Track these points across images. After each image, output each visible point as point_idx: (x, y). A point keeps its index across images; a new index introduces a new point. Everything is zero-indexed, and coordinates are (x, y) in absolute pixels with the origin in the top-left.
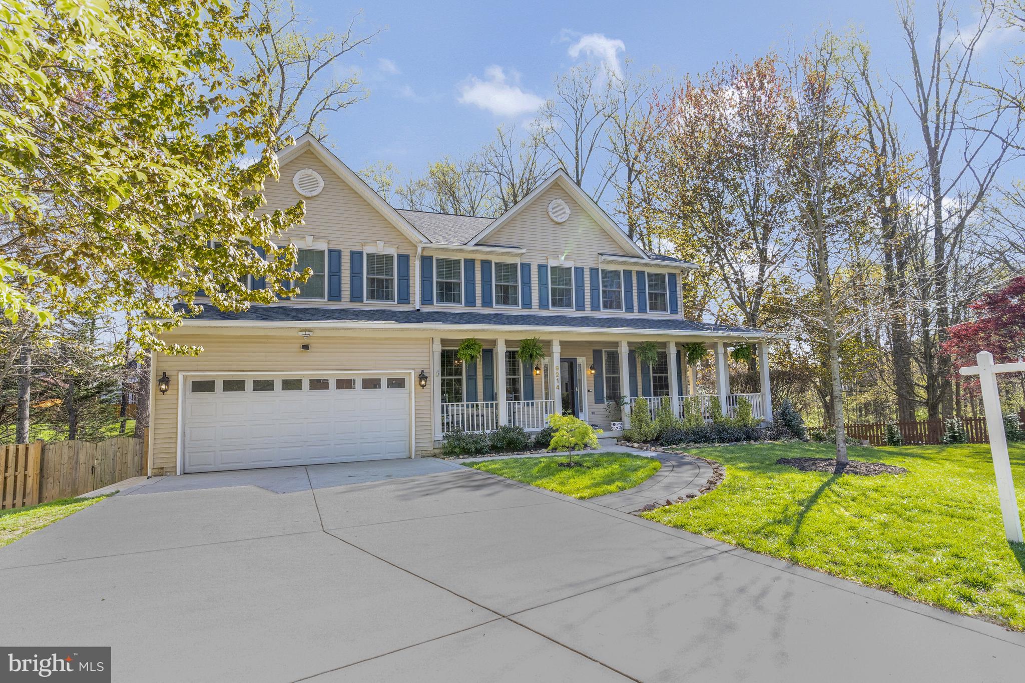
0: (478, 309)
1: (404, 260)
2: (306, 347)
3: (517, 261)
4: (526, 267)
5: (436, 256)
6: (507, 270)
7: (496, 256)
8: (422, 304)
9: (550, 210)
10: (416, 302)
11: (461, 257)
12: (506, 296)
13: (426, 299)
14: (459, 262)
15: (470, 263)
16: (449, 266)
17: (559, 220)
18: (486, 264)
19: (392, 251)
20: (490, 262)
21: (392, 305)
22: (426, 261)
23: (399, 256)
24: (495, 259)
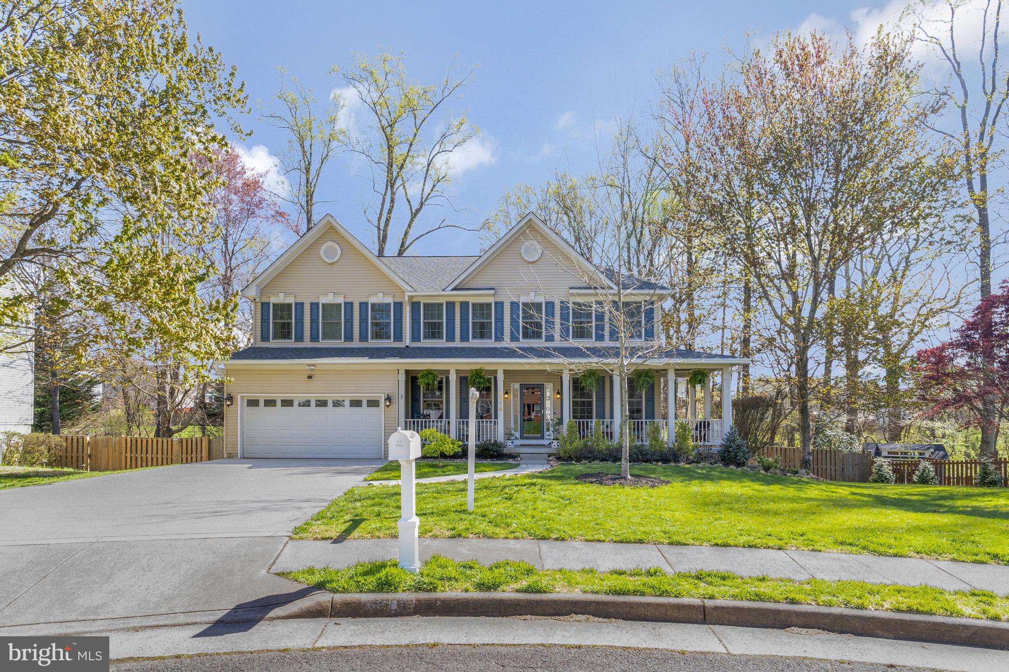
0: (458, 343)
1: (399, 306)
2: (310, 377)
3: (491, 300)
4: (500, 305)
5: (423, 301)
6: (482, 309)
7: (473, 298)
8: (413, 341)
9: (522, 251)
10: (407, 340)
11: (443, 300)
12: (482, 331)
13: (415, 337)
14: (442, 304)
15: (451, 305)
16: (433, 309)
17: (531, 260)
18: (464, 305)
19: (389, 300)
20: (467, 303)
21: (389, 343)
22: (415, 306)
23: (395, 303)
24: (472, 300)
